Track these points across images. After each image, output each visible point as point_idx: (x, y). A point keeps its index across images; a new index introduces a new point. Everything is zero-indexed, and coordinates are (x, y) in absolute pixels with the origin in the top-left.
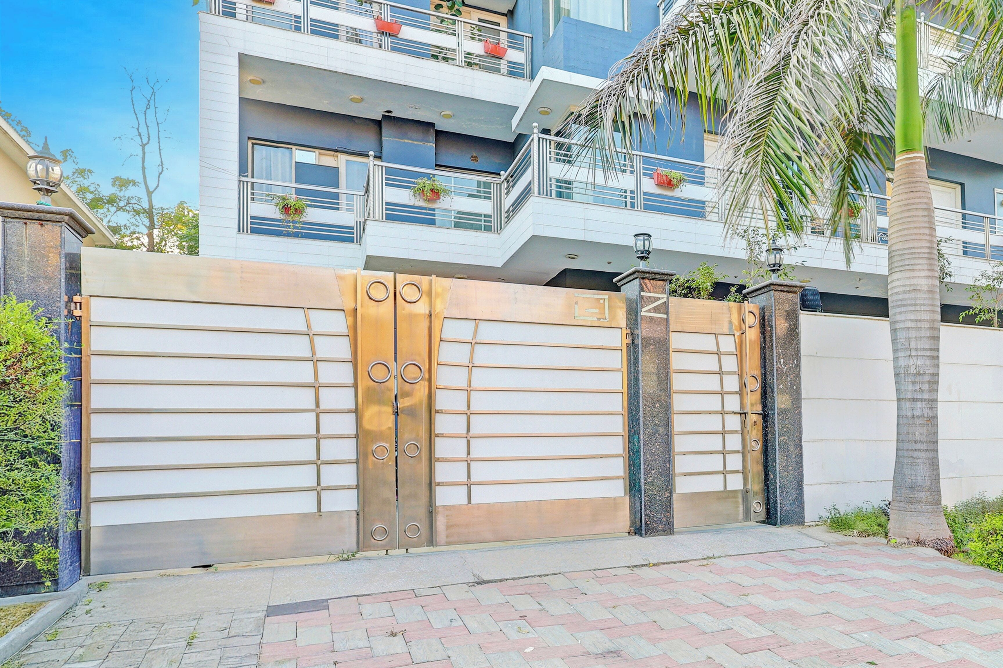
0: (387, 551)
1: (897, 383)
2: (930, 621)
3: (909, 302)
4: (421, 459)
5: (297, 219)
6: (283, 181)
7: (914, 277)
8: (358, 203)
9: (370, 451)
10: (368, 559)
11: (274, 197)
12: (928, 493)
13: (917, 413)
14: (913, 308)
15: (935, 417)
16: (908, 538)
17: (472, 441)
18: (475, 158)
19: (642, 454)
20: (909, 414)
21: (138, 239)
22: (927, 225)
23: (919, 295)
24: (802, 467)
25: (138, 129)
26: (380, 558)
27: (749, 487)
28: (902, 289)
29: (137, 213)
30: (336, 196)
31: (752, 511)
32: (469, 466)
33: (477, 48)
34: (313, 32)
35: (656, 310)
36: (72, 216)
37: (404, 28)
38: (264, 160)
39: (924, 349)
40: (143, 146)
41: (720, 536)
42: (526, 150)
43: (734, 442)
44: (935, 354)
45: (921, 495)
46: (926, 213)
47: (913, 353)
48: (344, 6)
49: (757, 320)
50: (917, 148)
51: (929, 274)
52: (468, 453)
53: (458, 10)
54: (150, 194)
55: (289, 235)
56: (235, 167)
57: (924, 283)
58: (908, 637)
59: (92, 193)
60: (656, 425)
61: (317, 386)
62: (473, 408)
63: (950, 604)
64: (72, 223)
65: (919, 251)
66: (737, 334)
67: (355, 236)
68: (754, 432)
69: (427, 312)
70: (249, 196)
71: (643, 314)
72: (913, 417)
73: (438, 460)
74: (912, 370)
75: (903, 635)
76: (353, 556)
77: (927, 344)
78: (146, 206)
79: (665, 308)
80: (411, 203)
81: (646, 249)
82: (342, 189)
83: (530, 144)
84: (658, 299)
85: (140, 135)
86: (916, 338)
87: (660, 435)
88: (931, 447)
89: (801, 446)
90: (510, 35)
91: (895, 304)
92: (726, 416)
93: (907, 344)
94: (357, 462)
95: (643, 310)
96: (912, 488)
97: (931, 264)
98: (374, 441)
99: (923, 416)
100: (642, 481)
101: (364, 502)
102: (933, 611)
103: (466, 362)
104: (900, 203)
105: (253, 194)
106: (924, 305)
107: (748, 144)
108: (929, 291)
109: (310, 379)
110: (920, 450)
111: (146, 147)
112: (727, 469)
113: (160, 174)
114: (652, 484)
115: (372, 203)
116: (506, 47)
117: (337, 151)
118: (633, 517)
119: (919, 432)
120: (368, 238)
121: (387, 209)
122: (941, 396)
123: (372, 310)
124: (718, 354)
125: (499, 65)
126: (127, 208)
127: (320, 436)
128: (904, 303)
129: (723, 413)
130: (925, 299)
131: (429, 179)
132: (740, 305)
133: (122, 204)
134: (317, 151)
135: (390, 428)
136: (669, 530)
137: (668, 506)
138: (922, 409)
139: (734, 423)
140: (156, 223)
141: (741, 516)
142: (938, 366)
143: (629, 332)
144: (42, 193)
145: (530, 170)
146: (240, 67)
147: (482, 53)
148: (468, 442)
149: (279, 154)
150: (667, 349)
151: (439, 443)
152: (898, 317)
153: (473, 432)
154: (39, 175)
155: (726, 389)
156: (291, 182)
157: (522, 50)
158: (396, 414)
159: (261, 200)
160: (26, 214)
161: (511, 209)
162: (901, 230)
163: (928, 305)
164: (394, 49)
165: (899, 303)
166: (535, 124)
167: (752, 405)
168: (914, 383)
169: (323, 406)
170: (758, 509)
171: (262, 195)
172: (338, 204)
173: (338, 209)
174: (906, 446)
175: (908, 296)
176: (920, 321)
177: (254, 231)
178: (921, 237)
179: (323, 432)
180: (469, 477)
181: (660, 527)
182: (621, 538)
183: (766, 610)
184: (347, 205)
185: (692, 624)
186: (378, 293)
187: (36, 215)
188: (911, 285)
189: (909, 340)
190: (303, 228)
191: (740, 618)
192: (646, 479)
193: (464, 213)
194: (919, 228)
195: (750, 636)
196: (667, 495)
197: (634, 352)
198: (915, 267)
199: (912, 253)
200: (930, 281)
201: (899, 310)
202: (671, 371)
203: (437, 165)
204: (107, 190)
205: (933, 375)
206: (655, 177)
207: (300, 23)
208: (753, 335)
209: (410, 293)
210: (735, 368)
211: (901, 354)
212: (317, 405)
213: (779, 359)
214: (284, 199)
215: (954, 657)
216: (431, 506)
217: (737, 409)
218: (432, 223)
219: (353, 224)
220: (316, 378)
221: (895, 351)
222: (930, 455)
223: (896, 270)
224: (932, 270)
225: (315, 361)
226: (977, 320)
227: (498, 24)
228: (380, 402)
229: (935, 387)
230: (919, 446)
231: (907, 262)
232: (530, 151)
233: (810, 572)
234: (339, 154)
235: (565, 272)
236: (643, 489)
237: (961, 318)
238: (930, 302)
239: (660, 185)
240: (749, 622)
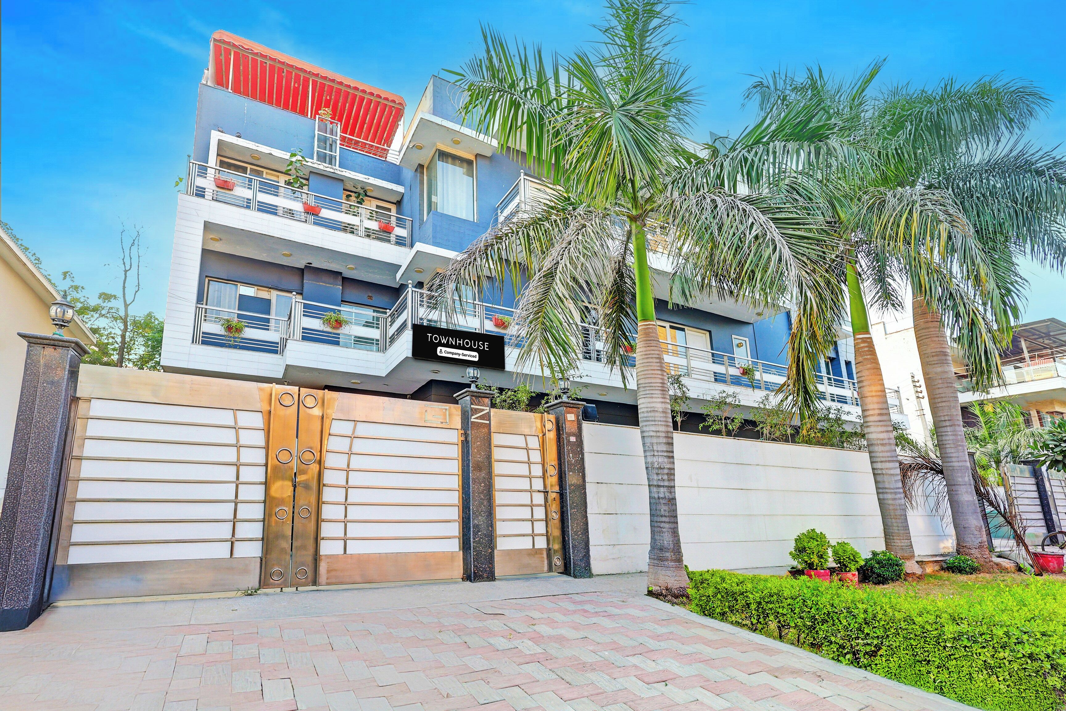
0: (282, 588)
1: (647, 474)
2: (652, 644)
3: (650, 419)
4: (311, 519)
5: (237, 335)
6: (229, 308)
7: (652, 402)
8: (283, 326)
9: (274, 513)
10: (267, 595)
11: (221, 319)
12: (672, 554)
13: (662, 495)
14: (653, 423)
15: (674, 499)
16: (660, 587)
17: (349, 507)
18: (370, 297)
19: (471, 520)
20: (656, 496)
21: (113, 338)
22: (659, 368)
23: (657, 414)
24: (588, 532)
25: (123, 259)
26: (277, 594)
27: (551, 546)
28: (646, 410)
29: (116, 319)
30: (268, 320)
31: (553, 564)
32: (346, 525)
33: (374, 225)
34: (259, 210)
35: (481, 417)
36: (77, 344)
37: (323, 210)
38: (216, 292)
39: (662, 451)
40: (126, 271)
41: (528, 582)
42: (403, 298)
43: (540, 513)
44: (671, 454)
45: (668, 554)
46: (658, 361)
47: (656, 454)
48: (283, 194)
49: (554, 426)
50: (651, 319)
51: (663, 400)
52: (346, 516)
53: (362, 199)
54: (126, 306)
55: (230, 346)
56: (194, 297)
57: (659, 407)
58: (635, 655)
59: (82, 303)
60: (481, 499)
61: (238, 465)
62: (350, 483)
63: (671, 633)
64: (76, 348)
65: (655, 385)
66: (541, 435)
67: (279, 349)
68: (554, 506)
69: (321, 415)
70: (203, 318)
71: (472, 420)
72: (659, 498)
73: (323, 521)
74: (656, 465)
75: (632, 653)
76: (256, 592)
77: (664, 448)
78: (122, 313)
79: (487, 417)
80: (321, 329)
81: (475, 375)
82: (272, 316)
83: (406, 294)
84: (483, 410)
85: (124, 263)
86: (656, 443)
87: (484, 506)
88: (672, 520)
89: (587, 517)
90: (398, 219)
91: (642, 419)
92: (534, 494)
93: (651, 447)
94: (264, 521)
95: (473, 417)
96: (661, 550)
97: (664, 394)
98: (277, 506)
99: (665, 498)
100: (472, 540)
101: (267, 551)
102: (658, 637)
103: (347, 450)
104: (641, 353)
105: (205, 316)
106: (660, 421)
107: (531, 316)
108: (663, 412)
109: (234, 460)
110: (664, 522)
111: (128, 273)
112: (535, 532)
113: (136, 292)
114: (479, 542)
115: (292, 328)
116: (394, 226)
117: (270, 288)
118: (465, 567)
119: (664, 509)
120: (287, 352)
121: (303, 332)
122: (677, 483)
123: (282, 411)
124: (527, 449)
125: (390, 237)
126: (108, 315)
127: (238, 501)
128: (647, 419)
129: (531, 491)
130: (661, 417)
131: (335, 313)
132: (542, 416)
133: (103, 312)
134: (256, 288)
135: (289, 496)
136: (491, 577)
137: (491, 559)
138: (664, 493)
139: (539, 499)
140: (129, 327)
141: (546, 568)
142: (674, 463)
143: (463, 432)
144: (58, 327)
145: (406, 312)
146: (204, 230)
147: (377, 228)
148: (346, 508)
149: (227, 289)
150: (490, 445)
151: (325, 508)
152: (645, 429)
153: (349, 500)
154: (58, 315)
155: (533, 474)
156: (234, 309)
157: (405, 228)
158: (295, 487)
159: (211, 321)
160: (45, 342)
161: (396, 333)
162: (643, 371)
163: (663, 421)
164: (315, 223)
165: (645, 419)
166: (410, 281)
167: (552, 486)
168: (657, 474)
169: (241, 479)
170: (558, 563)
171: (212, 317)
172: (269, 326)
173: (268, 330)
174: (655, 519)
175: (650, 414)
176: (658, 432)
177: (204, 343)
178: (656, 376)
179: (240, 498)
180: (345, 534)
181: (485, 575)
182: (456, 583)
183: (544, 635)
184: (275, 327)
185: (491, 644)
186: (287, 401)
187: (52, 342)
188: (651, 407)
189: (652, 444)
190: (240, 342)
191: (525, 641)
192: (474, 539)
193: (359, 338)
194: (654, 370)
195: (528, 653)
196: (490, 551)
197: (467, 447)
198: (653, 396)
199: (650, 386)
200: (663, 405)
201: (645, 423)
202: (493, 460)
203: (342, 301)
204: (94, 301)
205: (669, 469)
206: (494, 320)
207: (250, 203)
208: (551, 436)
209: (310, 402)
210: (539, 459)
211: (648, 454)
212: (238, 478)
213: (569, 454)
214: (228, 321)
215: (661, 668)
216: (316, 555)
217: (542, 488)
218: (337, 343)
219: (278, 340)
220: (238, 459)
221: (645, 451)
222: (672, 526)
223: (642, 397)
224: (665, 398)
225: (238, 447)
226: (710, 429)
227: (389, 210)
228: (283, 479)
229: (672, 477)
230: (664, 519)
231: (648, 392)
232: (406, 299)
233: (583, 609)
234: (272, 290)
235: (431, 383)
236: (472, 546)
237: (700, 428)
238: (664, 419)
239: (497, 325)
240: (530, 643)
